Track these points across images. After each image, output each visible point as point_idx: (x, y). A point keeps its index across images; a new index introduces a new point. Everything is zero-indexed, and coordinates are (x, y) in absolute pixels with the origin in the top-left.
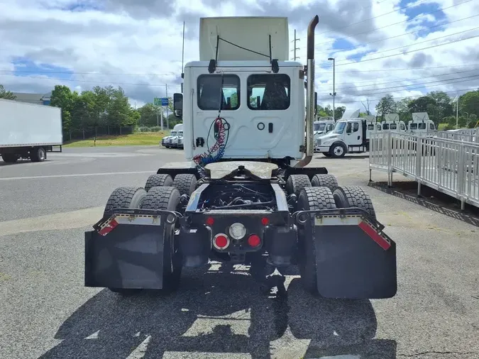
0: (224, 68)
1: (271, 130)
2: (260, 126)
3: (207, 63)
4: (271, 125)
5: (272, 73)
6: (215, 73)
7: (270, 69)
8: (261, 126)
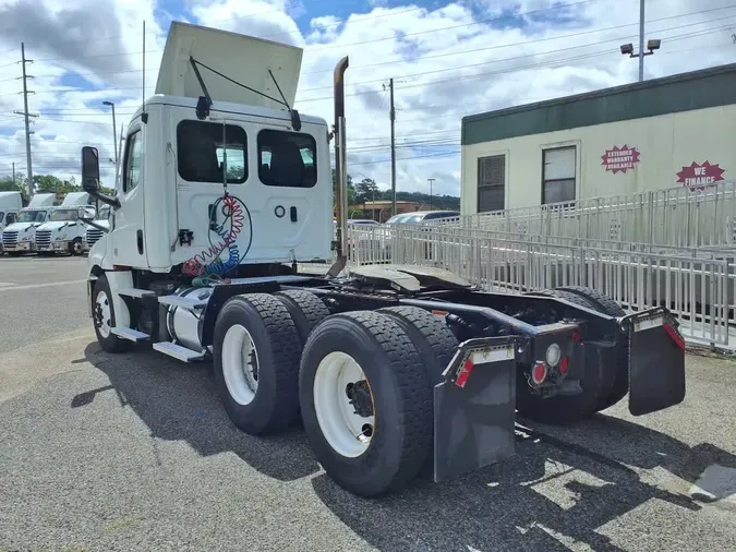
0: (222, 113)
1: (294, 217)
2: (278, 211)
3: (194, 102)
4: (293, 210)
5: (292, 130)
6: (207, 119)
7: (289, 124)
8: (280, 212)
